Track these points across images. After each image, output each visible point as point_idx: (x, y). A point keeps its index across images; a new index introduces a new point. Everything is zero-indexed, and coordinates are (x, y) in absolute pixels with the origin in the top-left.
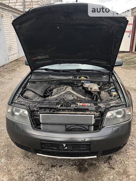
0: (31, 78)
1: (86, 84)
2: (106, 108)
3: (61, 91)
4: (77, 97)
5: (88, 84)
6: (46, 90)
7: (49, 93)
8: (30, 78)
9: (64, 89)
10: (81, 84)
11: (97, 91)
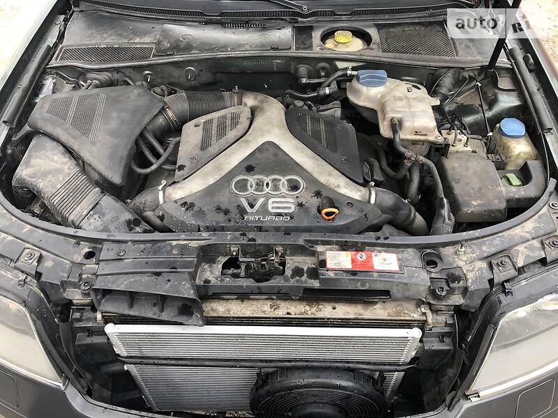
0: (61, 37)
1: (364, 89)
2: (491, 281)
3: (224, 141)
4: (318, 194)
5: (376, 91)
6: (142, 135)
7: (158, 156)
8: (56, 45)
9: (244, 121)
10: (334, 86)
11: (431, 138)
